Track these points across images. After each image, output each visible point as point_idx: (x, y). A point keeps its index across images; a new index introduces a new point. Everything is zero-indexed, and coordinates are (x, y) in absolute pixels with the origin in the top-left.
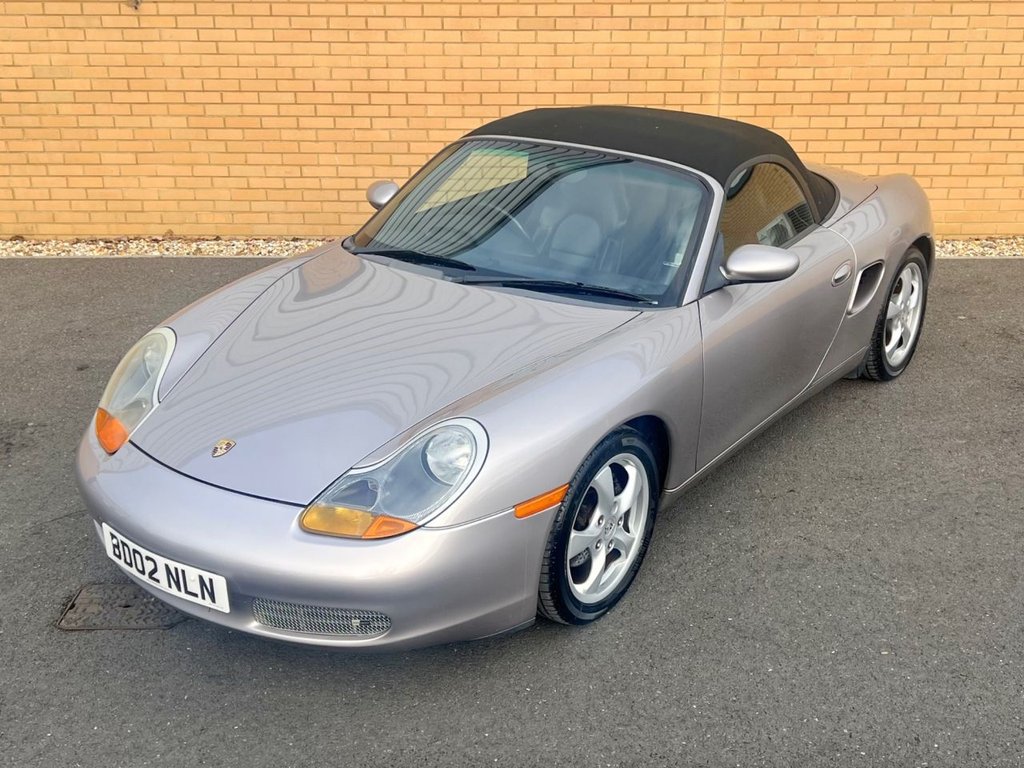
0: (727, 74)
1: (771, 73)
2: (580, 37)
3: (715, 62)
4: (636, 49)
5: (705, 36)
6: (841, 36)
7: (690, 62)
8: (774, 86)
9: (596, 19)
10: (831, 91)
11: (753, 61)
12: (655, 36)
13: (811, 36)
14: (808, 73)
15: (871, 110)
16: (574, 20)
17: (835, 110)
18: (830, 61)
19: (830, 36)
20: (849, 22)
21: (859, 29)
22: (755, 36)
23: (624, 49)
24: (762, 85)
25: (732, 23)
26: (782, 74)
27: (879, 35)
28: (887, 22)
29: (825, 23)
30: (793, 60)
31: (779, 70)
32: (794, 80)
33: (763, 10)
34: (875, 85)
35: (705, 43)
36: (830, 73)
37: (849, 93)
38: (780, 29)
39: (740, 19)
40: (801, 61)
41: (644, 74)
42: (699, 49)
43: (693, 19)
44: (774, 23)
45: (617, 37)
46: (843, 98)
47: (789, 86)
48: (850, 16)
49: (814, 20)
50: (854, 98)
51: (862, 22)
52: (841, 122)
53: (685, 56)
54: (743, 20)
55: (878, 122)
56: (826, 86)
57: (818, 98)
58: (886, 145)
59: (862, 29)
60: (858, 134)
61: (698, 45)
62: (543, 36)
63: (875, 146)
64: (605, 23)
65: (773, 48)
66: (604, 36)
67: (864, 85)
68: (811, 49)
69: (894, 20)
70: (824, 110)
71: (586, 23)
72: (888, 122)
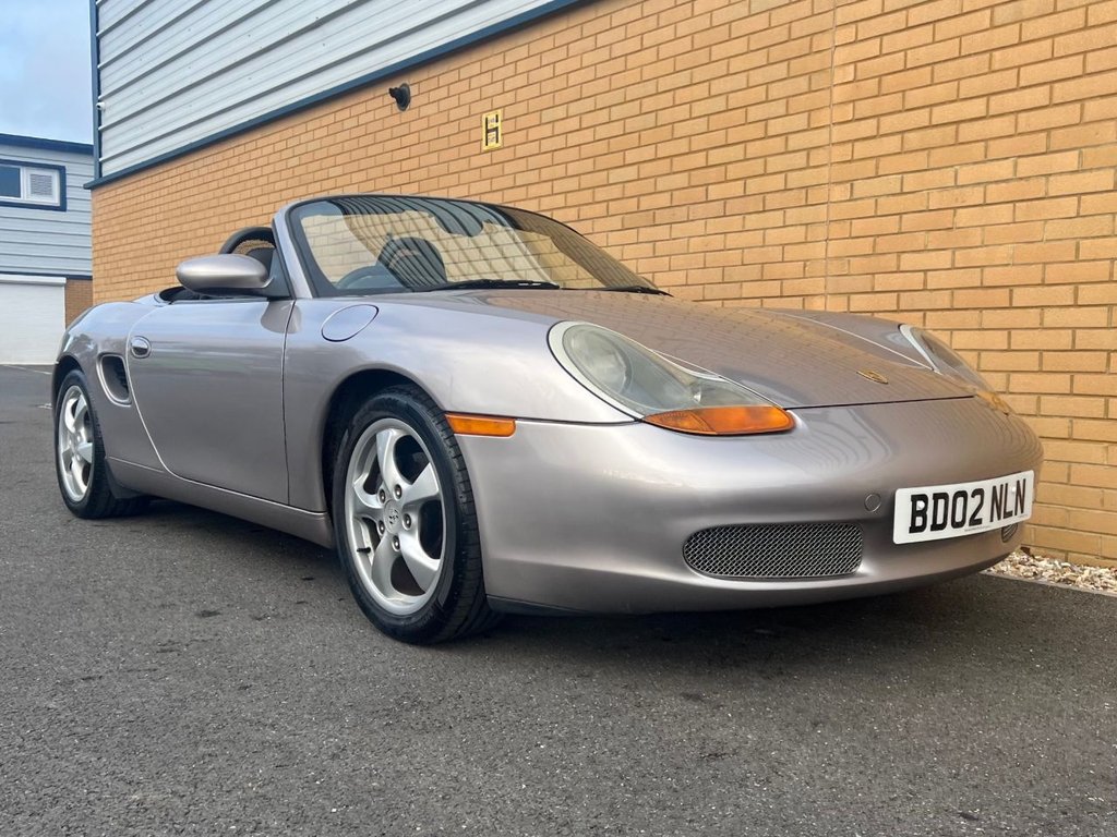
0: (834, 268)
1: (890, 262)
2: (678, 230)
3: (818, 250)
4: (732, 240)
5: (808, 214)
6: (994, 193)
7: (791, 253)
8: (897, 281)
9: (692, 207)
10: (982, 287)
11: (865, 246)
12: (752, 221)
13: (947, 199)
14: (943, 259)
15: (1051, 317)
16: (672, 210)
17: (990, 318)
18: (976, 237)
19: (975, 196)
20: (1004, 169)
21: (1021, 179)
22: (867, 207)
23: (717, 242)
24: (881, 282)
25: (839, 193)
26: (908, 261)
27: (1058, 185)
28: (1070, 160)
29: (966, 175)
30: (920, 240)
31: (903, 256)
32: (925, 271)
33: (877, 168)
34: (1053, 274)
35: (807, 224)
36: (979, 256)
37: (1011, 287)
38: (902, 193)
39: (849, 185)
40: (934, 240)
41: (737, 273)
42: (797, 234)
43: (792, 193)
44: (893, 184)
45: (712, 227)
46: (1001, 297)
47: (916, 280)
48: (1007, 158)
49: (951, 172)
50: (1020, 297)
51: (1026, 167)
52: (999, 339)
53: (784, 245)
54: (852, 185)
55: (1064, 340)
56: (973, 278)
57: (962, 299)
58: (1082, 384)
59: (1027, 178)
60: (1031, 361)
61: (799, 227)
62: (646, 234)
63: (1062, 383)
64: (700, 210)
65: (891, 224)
66: (698, 227)
67: (1034, 274)
68: (945, 219)
69: (1080, 155)
70: (971, 318)
71: (681, 213)
72: (1083, 340)
